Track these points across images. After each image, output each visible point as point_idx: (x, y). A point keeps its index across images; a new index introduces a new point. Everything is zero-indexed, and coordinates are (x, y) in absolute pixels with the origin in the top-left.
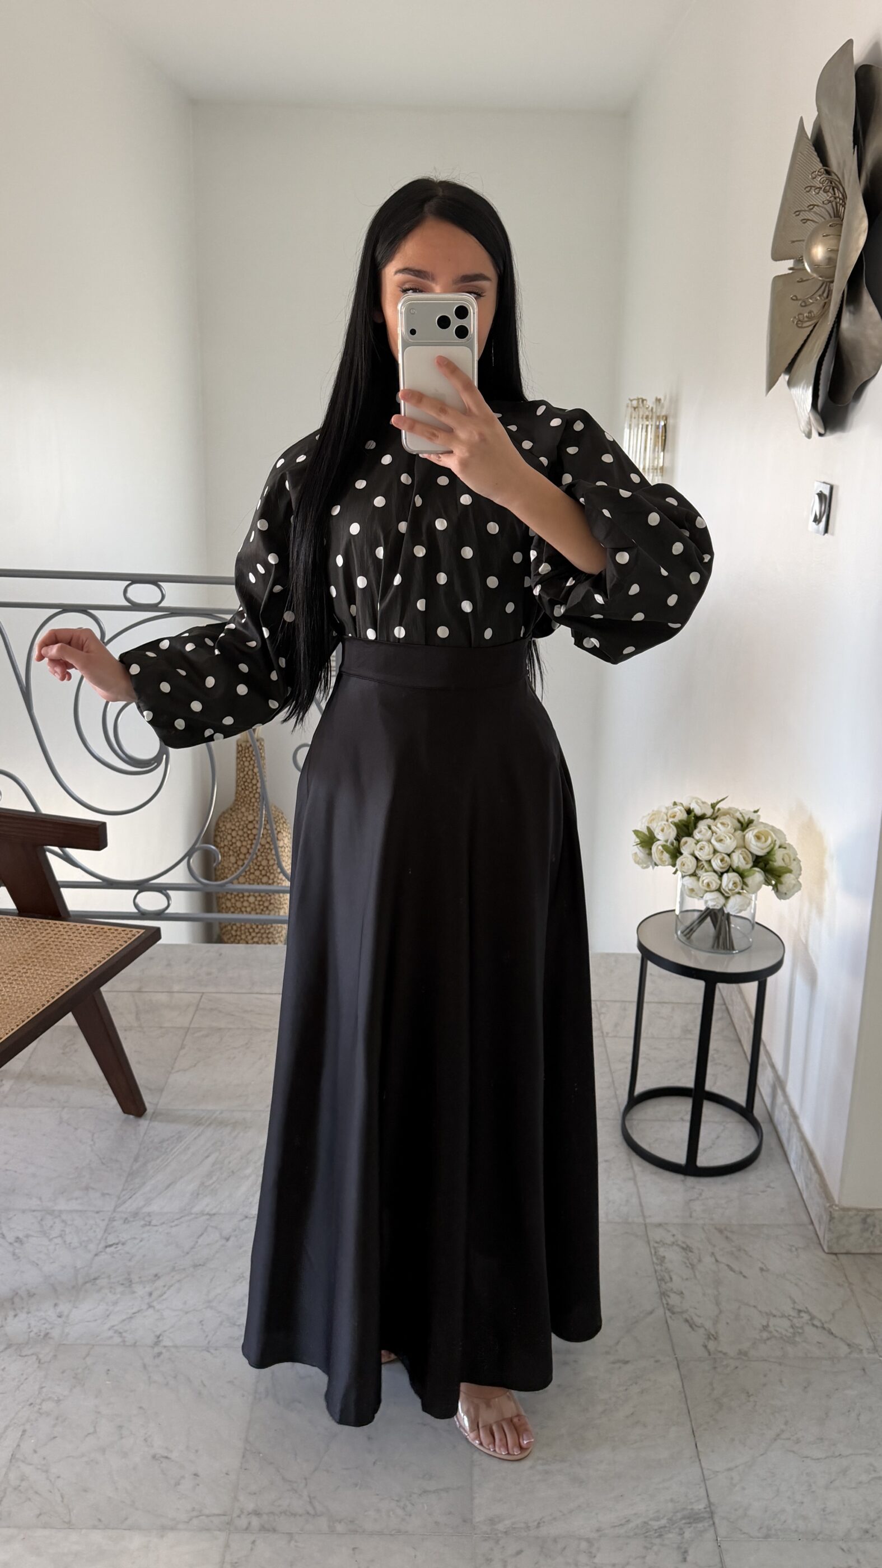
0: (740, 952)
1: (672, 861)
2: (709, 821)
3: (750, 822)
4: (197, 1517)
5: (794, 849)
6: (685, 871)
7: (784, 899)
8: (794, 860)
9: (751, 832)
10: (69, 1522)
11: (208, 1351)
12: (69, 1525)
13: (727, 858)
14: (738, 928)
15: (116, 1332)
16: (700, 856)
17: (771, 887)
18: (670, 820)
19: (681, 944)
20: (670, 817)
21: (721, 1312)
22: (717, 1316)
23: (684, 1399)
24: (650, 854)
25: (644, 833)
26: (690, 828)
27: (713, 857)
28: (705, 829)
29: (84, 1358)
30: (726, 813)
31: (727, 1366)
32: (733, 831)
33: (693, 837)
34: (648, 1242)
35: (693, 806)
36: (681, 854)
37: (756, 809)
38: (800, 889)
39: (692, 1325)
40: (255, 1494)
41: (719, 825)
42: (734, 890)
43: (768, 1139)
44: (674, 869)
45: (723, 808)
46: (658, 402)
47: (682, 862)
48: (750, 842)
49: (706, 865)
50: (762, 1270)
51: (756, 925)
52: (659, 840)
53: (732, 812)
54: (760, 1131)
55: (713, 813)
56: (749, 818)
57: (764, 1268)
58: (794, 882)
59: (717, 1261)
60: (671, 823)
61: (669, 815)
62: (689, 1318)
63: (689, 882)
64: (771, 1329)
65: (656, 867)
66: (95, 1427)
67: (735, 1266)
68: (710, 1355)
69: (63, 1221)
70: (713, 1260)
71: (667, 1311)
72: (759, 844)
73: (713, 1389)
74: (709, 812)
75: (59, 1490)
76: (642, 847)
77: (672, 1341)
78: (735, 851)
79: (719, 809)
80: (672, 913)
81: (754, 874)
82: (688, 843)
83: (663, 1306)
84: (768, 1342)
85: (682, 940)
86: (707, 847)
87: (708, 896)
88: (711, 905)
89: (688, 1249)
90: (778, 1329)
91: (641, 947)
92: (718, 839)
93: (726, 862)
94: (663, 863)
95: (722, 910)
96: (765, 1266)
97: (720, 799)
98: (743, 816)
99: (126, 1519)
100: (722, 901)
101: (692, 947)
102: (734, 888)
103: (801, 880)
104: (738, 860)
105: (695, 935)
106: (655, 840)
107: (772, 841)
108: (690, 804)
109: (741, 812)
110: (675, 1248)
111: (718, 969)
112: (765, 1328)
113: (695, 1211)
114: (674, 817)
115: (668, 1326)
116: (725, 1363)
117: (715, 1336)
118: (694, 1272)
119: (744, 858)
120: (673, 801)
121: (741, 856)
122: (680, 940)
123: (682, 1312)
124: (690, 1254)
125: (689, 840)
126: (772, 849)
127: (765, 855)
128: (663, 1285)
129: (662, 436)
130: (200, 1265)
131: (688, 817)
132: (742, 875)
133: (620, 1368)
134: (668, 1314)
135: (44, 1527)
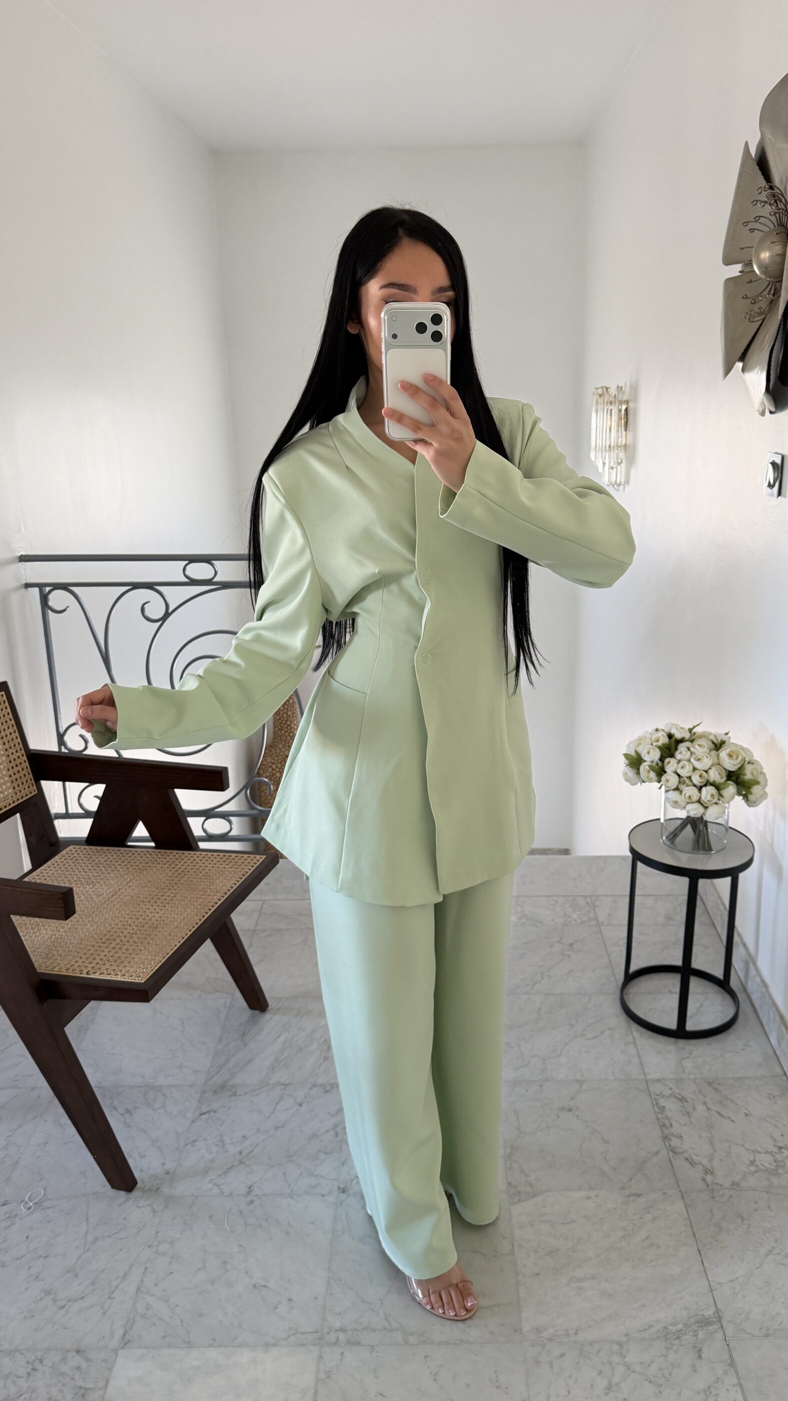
0: (717, 852)
1: (658, 778)
2: (688, 744)
3: (723, 743)
4: (293, 1335)
5: (760, 764)
6: (670, 786)
7: (753, 807)
8: (761, 773)
9: (724, 751)
10: (189, 1342)
11: (292, 1198)
12: (189, 1345)
13: (704, 774)
14: (714, 832)
15: (215, 1184)
16: (682, 774)
17: (741, 797)
18: (655, 744)
19: (667, 847)
20: (654, 741)
21: (715, 1151)
22: (712, 1155)
23: (689, 1223)
24: (638, 773)
25: (634, 757)
26: (672, 750)
27: (692, 774)
28: (684, 750)
29: (191, 1207)
30: (702, 736)
31: (723, 1196)
32: (709, 751)
33: (675, 758)
34: (650, 1095)
35: (673, 731)
36: (665, 772)
37: (727, 732)
38: (766, 798)
39: (692, 1163)
40: (340, 1314)
41: (697, 747)
42: (712, 801)
43: (744, 1006)
44: (659, 785)
45: (699, 732)
46: (619, 389)
47: (667, 779)
48: (724, 760)
49: (687, 781)
50: (746, 1115)
51: (730, 830)
52: (645, 761)
53: (706, 735)
54: (736, 999)
55: (691, 736)
56: (721, 740)
57: (749, 1113)
58: (761, 792)
59: (708, 1109)
60: (656, 746)
61: (653, 739)
62: (689, 1157)
63: (674, 795)
64: (758, 1163)
65: (643, 783)
66: (204, 1263)
67: (724, 1113)
68: (708, 1185)
69: (164, 1095)
70: (705, 1108)
71: (670, 1152)
72: (732, 762)
73: (713, 1215)
74: (687, 736)
75: (179, 1316)
76: (631, 767)
77: (676, 1176)
78: (712, 768)
79: (695, 733)
80: (658, 821)
81: (728, 786)
82: (671, 763)
83: (667, 1149)
84: (756, 1175)
85: (667, 843)
86: (687, 766)
87: (690, 807)
88: (693, 814)
89: (683, 1099)
90: (762, 1163)
91: (632, 850)
92: (697, 758)
93: (704, 777)
94: (650, 780)
95: (702, 818)
96: (749, 1111)
97: (695, 725)
98: (717, 739)
99: (236, 1338)
100: (702, 810)
101: (677, 850)
102: (711, 799)
103: (767, 790)
104: (715, 775)
105: (678, 840)
106: (642, 761)
107: (742, 759)
108: (671, 730)
109: (715, 734)
110: (672, 1099)
111: (699, 867)
112: (752, 1163)
113: (687, 1067)
114: (658, 741)
115: (672, 1164)
116: (721, 1193)
117: (712, 1171)
118: (690, 1118)
119: (719, 774)
120: (655, 728)
121: (717, 772)
122: (666, 845)
123: (683, 1152)
124: (686, 1104)
125: (672, 761)
126: (743, 766)
127: (737, 771)
128: (665, 1131)
129: (624, 418)
130: (280, 1127)
131: (669, 741)
132: (718, 787)
133: (634, 1200)
134: (671, 1154)
135: (169, 1346)
